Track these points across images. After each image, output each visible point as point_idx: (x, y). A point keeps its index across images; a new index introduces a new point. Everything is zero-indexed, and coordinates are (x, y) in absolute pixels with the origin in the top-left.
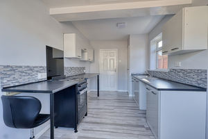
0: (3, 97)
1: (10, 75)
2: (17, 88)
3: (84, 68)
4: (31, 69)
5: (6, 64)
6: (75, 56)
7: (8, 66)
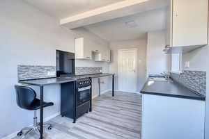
0: (16, 87)
1: (24, 72)
2: (29, 82)
3: (100, 68)
4: (42, 68)
5: (22, 65)
6: (82, 58)
7: (23, 66)
